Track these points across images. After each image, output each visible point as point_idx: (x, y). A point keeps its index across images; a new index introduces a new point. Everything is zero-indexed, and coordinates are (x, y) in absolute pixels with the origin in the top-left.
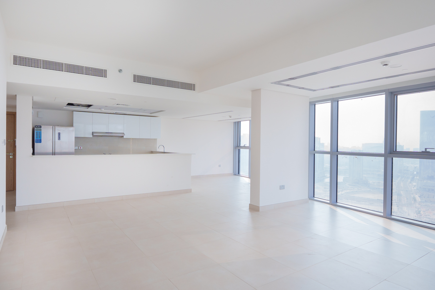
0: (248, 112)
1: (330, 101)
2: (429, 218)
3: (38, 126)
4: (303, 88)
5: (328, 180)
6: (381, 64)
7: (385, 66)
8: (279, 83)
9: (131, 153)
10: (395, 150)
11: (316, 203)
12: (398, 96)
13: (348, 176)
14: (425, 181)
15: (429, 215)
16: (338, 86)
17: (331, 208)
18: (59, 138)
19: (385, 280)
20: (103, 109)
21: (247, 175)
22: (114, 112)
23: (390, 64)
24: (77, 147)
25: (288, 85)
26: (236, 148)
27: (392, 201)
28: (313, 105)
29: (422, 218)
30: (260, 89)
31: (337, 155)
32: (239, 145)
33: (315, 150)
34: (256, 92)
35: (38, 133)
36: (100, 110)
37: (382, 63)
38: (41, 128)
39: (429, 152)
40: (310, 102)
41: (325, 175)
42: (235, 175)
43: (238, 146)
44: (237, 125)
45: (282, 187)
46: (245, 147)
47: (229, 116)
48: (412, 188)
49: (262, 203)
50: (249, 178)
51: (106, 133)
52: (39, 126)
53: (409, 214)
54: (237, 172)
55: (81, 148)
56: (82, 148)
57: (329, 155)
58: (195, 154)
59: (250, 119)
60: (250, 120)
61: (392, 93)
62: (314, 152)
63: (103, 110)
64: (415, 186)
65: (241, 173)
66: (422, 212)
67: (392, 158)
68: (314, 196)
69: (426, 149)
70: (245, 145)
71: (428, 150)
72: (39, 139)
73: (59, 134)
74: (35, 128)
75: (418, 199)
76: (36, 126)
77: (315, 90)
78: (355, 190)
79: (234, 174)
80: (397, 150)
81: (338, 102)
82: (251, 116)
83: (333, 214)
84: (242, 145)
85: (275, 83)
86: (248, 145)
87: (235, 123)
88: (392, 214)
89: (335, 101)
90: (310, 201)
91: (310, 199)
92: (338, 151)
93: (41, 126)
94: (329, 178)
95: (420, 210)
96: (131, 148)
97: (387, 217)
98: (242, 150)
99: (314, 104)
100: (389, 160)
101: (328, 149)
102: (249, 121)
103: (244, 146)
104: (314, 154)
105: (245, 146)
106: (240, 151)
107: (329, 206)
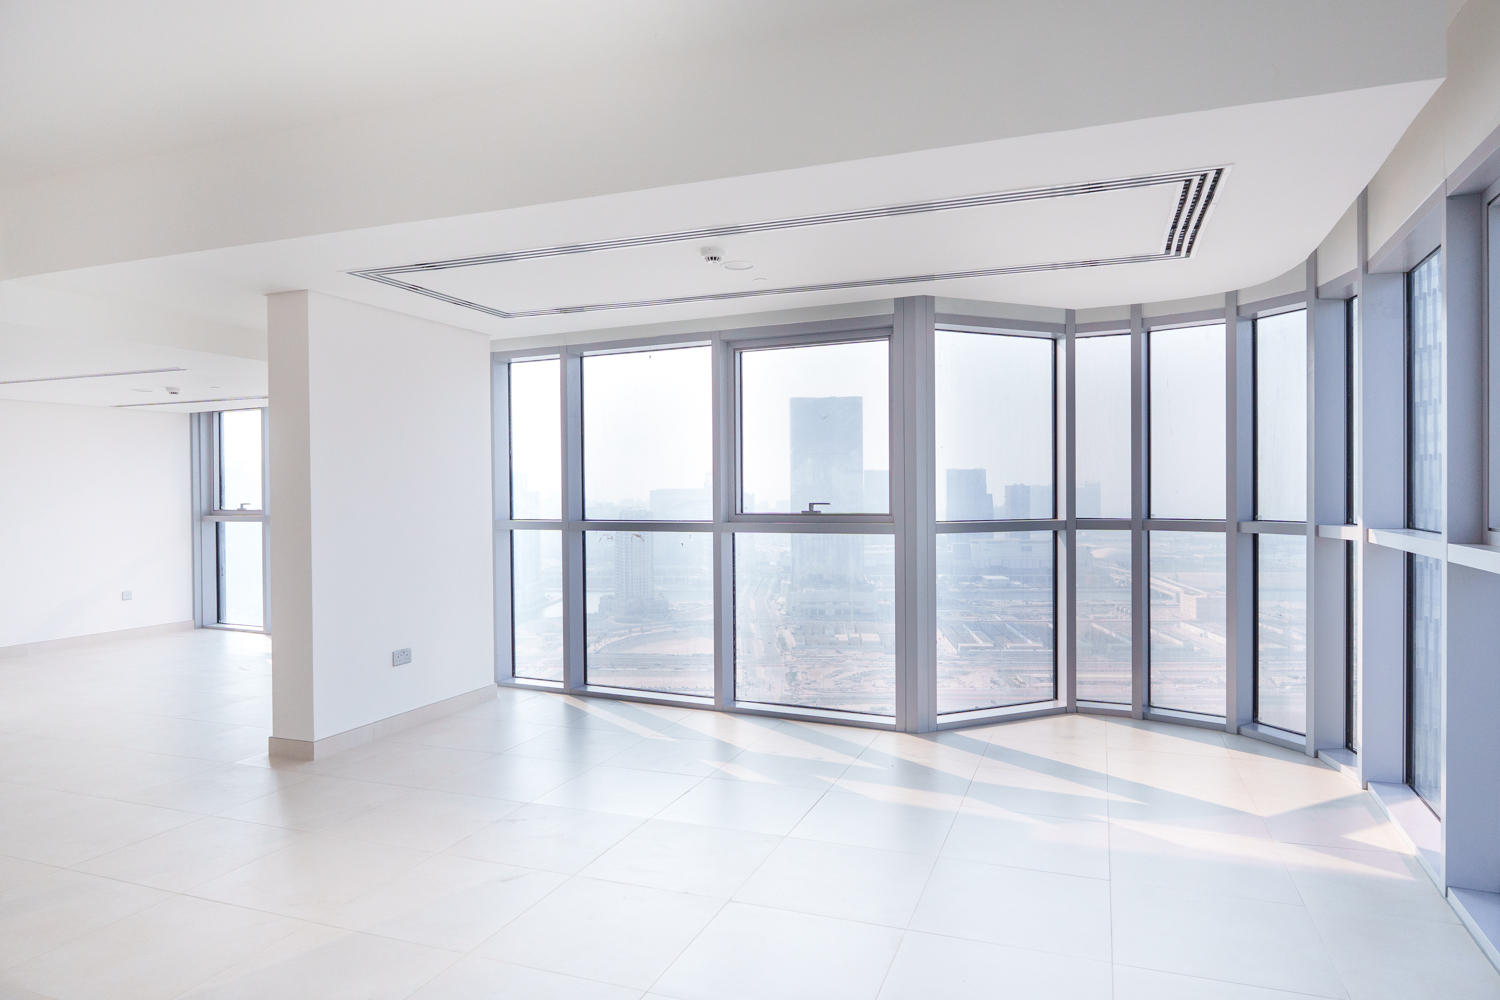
0: (256, 378)
1: (558, 356)
2: (816, 690)
4: (468, 304)
5: (556, 611)
6: (703, 254)
7: (711, 262)
8: (380, 275)
10: (738, 511)
11: (520, 695)
12: (744, 354)
13: (613, 594)
14: (804, 591)
15: (815, 681)
16: (581, 309)
17: (569, 708)
19: (730, 900)
21: (258, 621)
23: (724, 259)
25: (414, 288)
26: (201, 520)
27: (735, 659)
28: (502, 361)
29: (800, 692)
30: (304, 291)
31: (584, 533)
32: (217, 507)
33: (515, 517)
34: (286, 302)
37: (704, 250)
39: (817, 514)
40: (493, 355)
41: (546, 594)
42: (203, 627)
43: (211, 512)
44: (207, 426)
45: (401, 658)
46: (242, 514)
47: (168, 388)
48: (777, 612)
49: (324, 727)
50: (267, 634)
53: (770, 686)
54: (212, 613)
57: (559, 533)
59: (265, 403)
60: (263, 409)
61: (728, 343)
62: (509, 525)
64: (782, 606)
65: (231, 615)
66: (800, 676)
67: (733, 534)
68: (513, 674)
69: (811, 505)
70: (245, 507)
71: (816, 508)
75: (791, 641)
77: (507, 315)
78: (633, 635)
79: (199, 623)
80: (745, 511)
81: (581, 358)
82: (267, 394)
83: (576, 724)
84: (230, 504)
85: (366, 274)
86: (256, 504)
87: (196, 417)
88: (737, 695)
89: (573, 355)
90: (502, 693)
91: (501, 685)
92: (587, 517)
94: (561, 603)
95: (795, 670)
97: (725, 708)
98: (231, 529)
99: (506, 360)
100: (726, 538)
101: (556, 514)
102: (259, 411)
103: (238, 510)
104: (511, 532)
105: (245, 510)
106: (221, 529)
107: (561, 699)
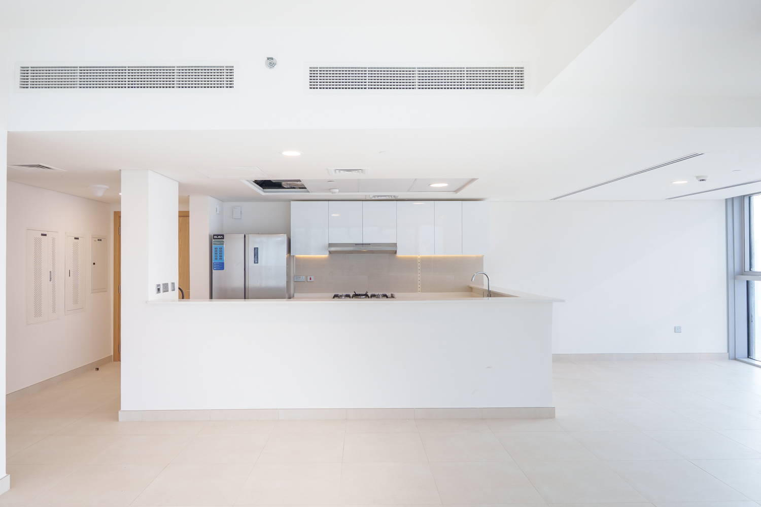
3: (217, 235)
9: (419, 289)
18: (256, 260)
20: (337, 190)
22: (371, 195)
24: (304, 277)
26: (735, 278)
32: (747, 268)
35: (218, 250)
36: (330, 194)
38: (223, 239)
42: (735, 359)
43: (742, 273)
44: (739, 206)
47: (697, 177)
51: (356, 244)
52: (220, 235)
54: (743, 349)
55: (310, 279)
56: (312, 280)
58: (563, 301)
63: (337, 193)
72: (218, 261)
73: (256, 250)
74: (213, 240)
76: (214, 235)
79: (732, 356)
87: (730, 201)
93: (223, 235)
96: (419, 279)
106: (751, 286)
